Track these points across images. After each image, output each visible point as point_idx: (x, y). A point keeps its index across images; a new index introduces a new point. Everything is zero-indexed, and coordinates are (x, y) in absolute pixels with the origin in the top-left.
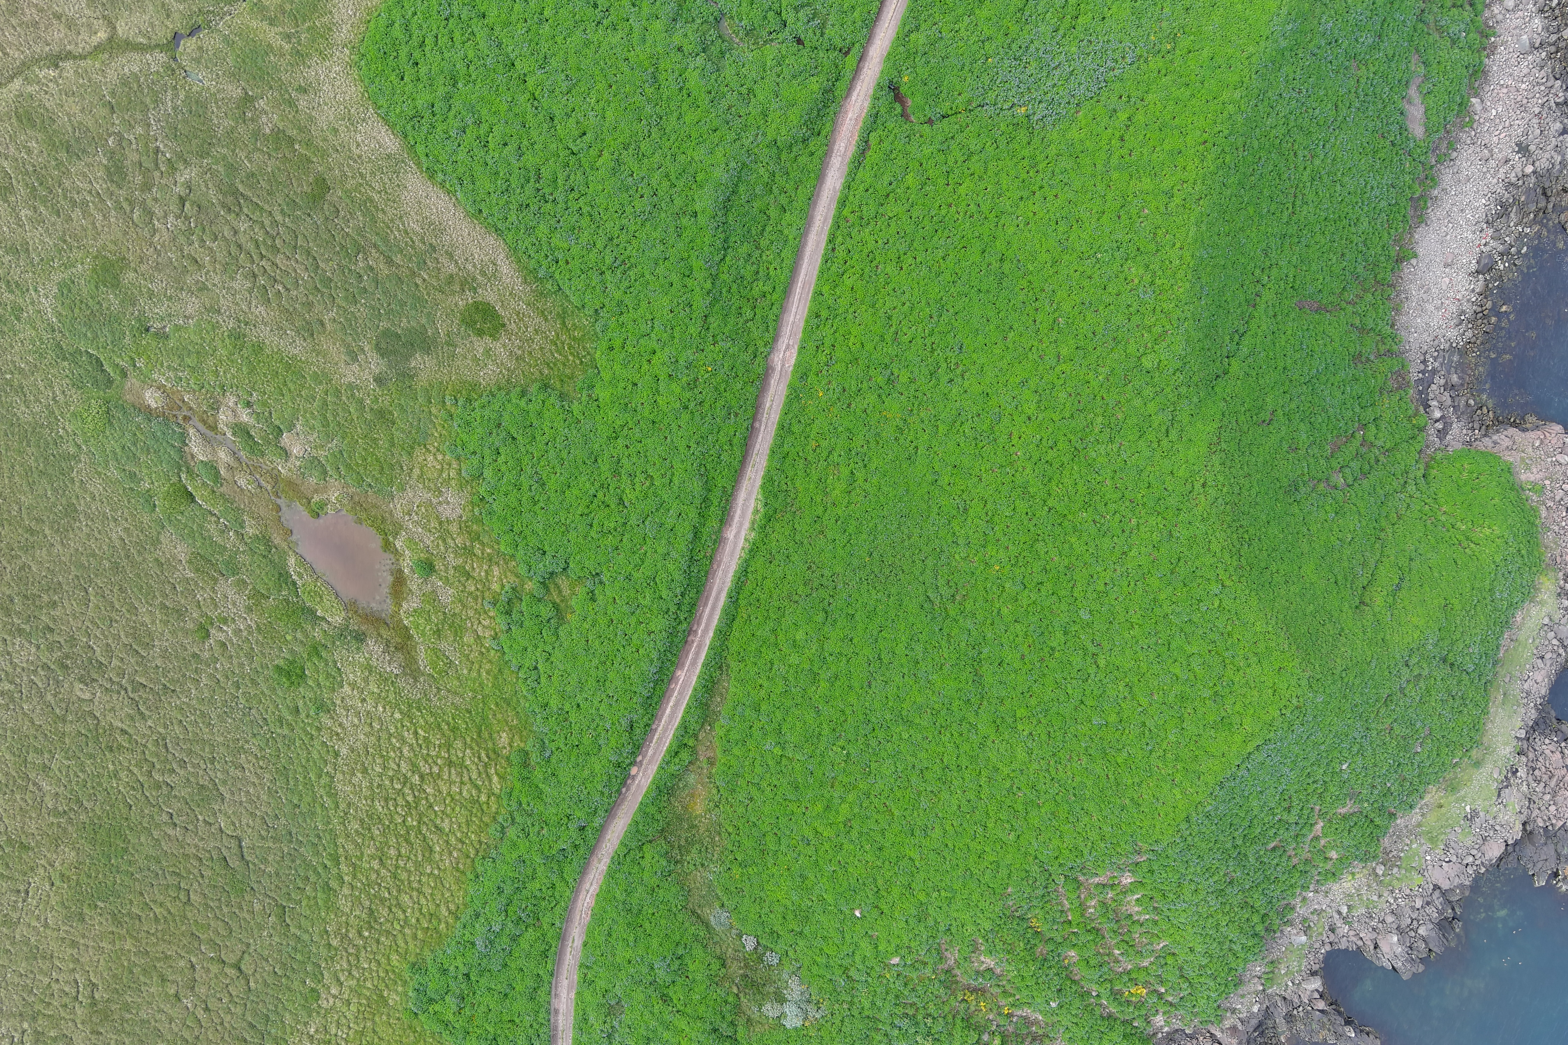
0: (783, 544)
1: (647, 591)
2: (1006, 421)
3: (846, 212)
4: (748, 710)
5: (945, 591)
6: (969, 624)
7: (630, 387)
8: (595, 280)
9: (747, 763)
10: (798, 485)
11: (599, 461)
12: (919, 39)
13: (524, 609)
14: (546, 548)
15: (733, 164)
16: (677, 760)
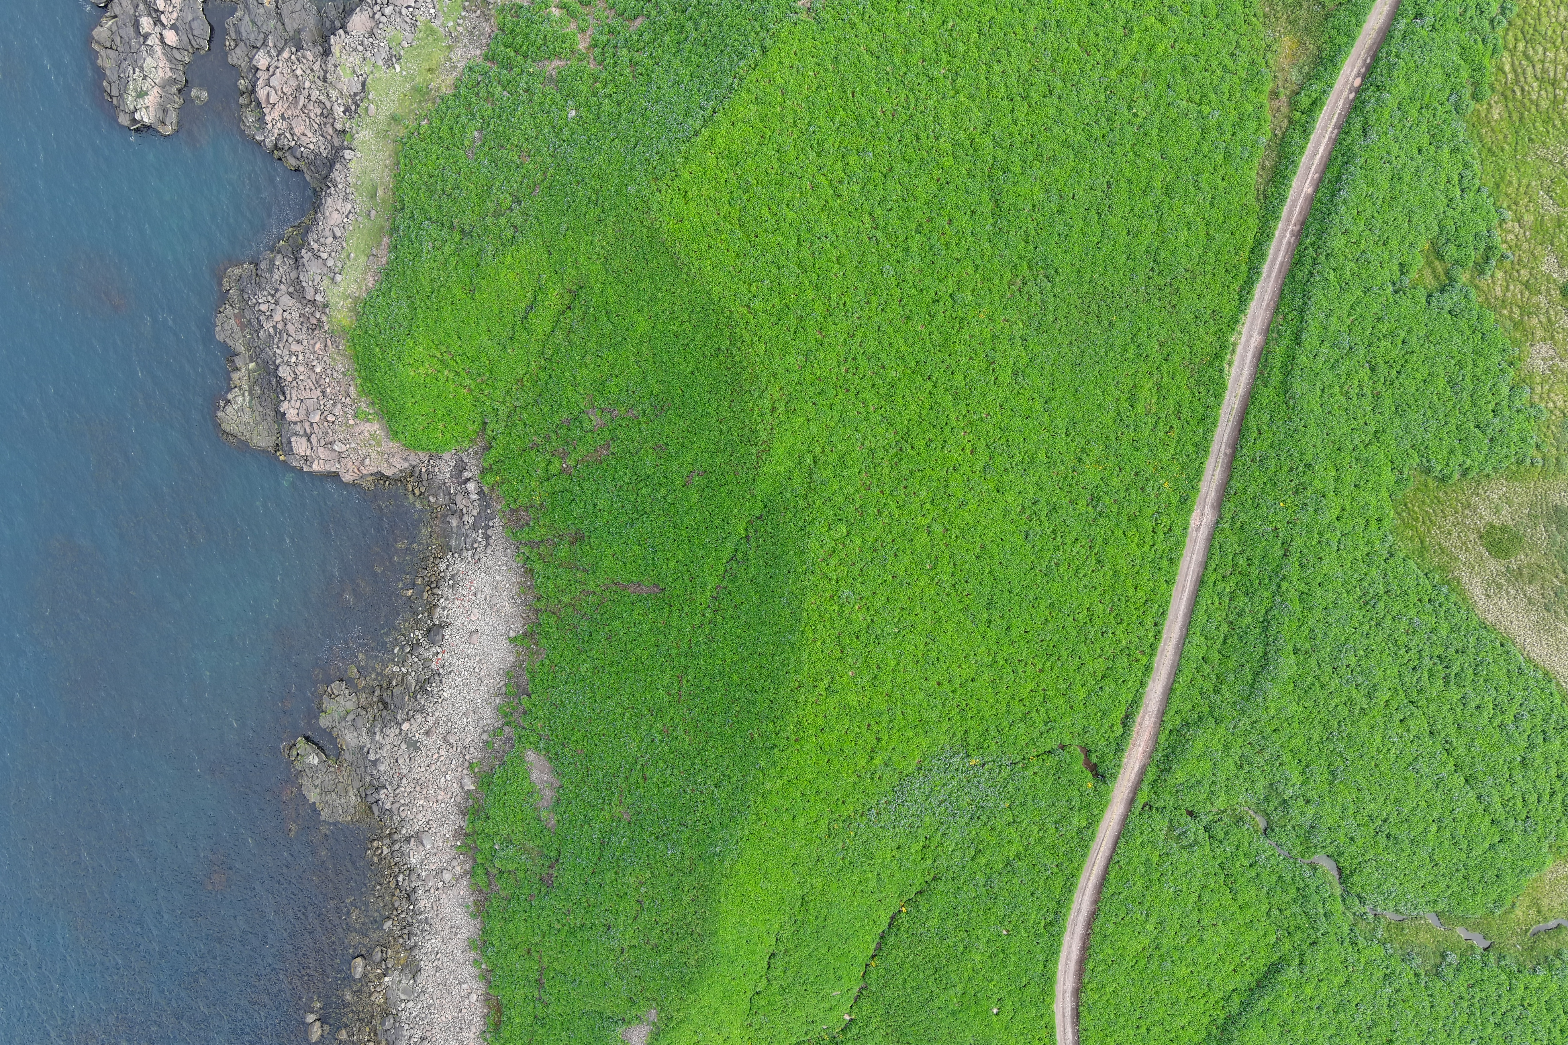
0: (1202, 331)
1: (1349, 277)
2: (979, 466)
3: (1144, 660)
4: (1238, 153)
5: (1033, 288)
6: (1008, 255)
7: (1362, 483)
8: (1394, 586)
9: (1238, 95)
10: (1188, 392)
11: (1393, 408)
12: (1078, 821)
13: (1473, 253)
14: (1449, 317)
15: (1260, 700)
16: (1314, 95)
